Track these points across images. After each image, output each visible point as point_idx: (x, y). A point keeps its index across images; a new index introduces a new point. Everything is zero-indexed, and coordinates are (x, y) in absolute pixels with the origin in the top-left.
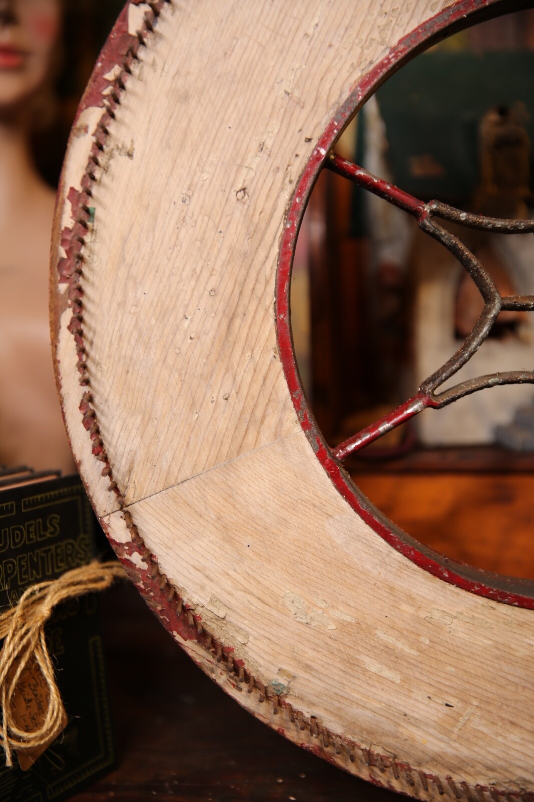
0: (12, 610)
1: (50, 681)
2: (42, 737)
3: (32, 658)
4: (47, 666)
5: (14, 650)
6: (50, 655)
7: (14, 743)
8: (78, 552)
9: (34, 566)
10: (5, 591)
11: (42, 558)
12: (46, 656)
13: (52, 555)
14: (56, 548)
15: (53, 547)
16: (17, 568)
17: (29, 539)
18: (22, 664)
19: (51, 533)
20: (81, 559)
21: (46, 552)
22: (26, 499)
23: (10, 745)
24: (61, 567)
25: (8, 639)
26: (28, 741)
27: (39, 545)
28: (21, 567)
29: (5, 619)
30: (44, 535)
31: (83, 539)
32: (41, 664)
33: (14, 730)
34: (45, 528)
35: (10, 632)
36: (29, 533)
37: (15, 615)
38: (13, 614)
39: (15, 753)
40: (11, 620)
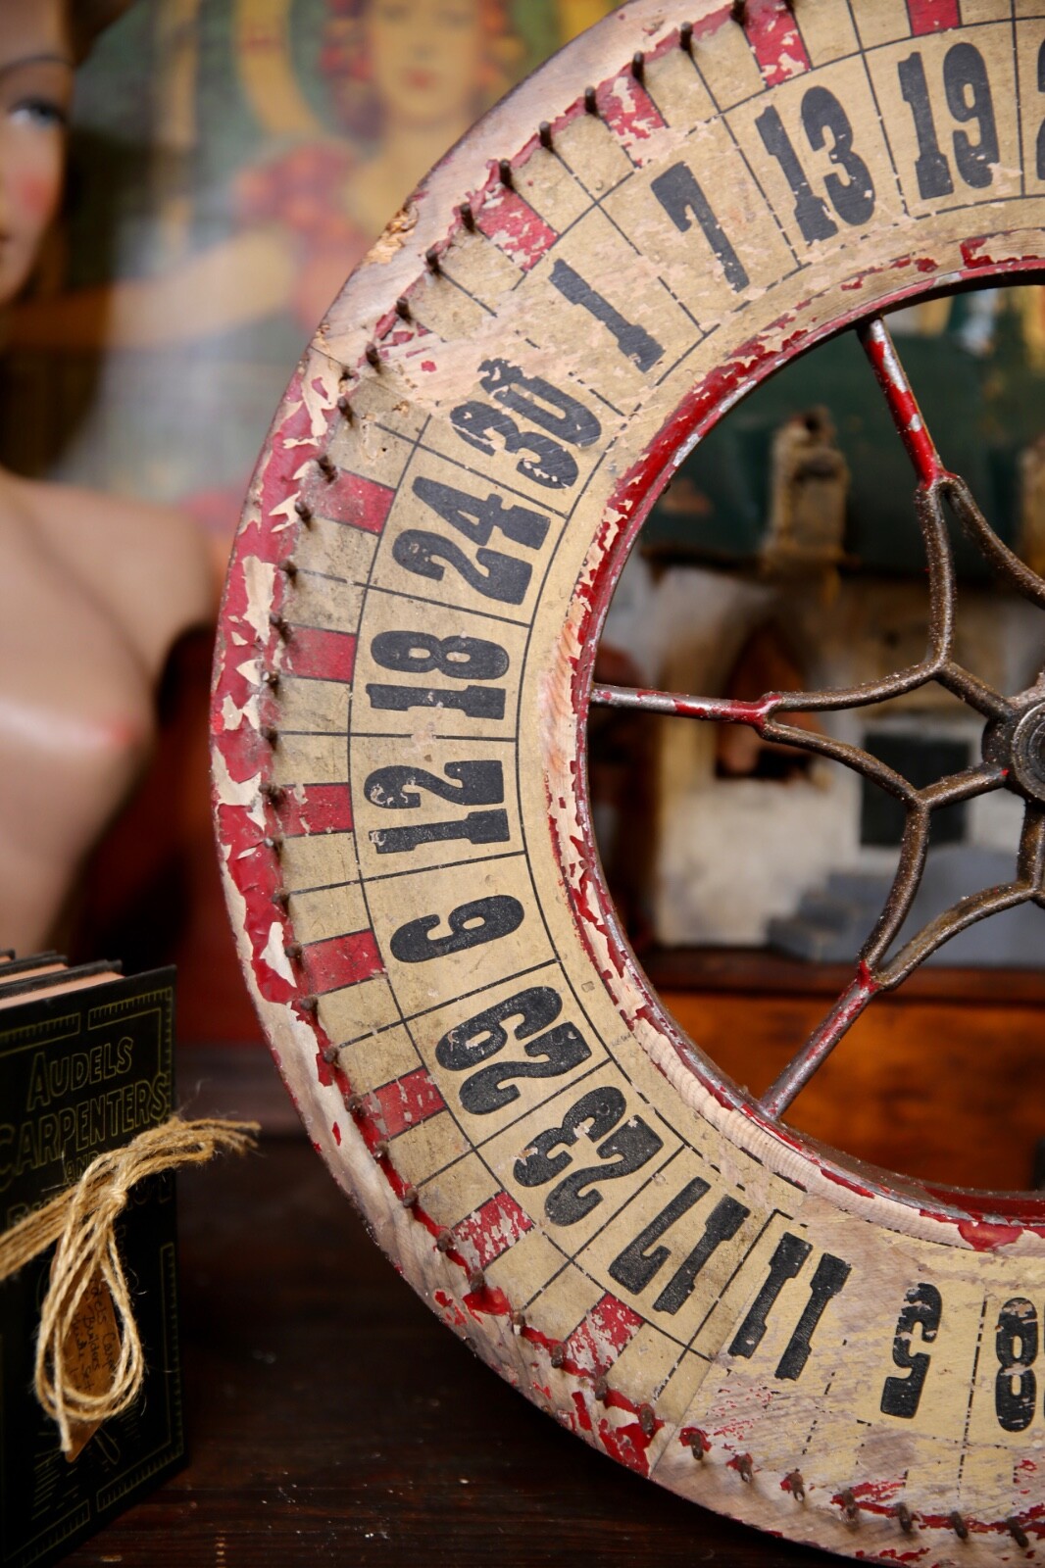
0: (68, 1193)
1: (125, 1310)
2: (113, 1405)
3: (98, 1274)
4: (119, 1286)
5: (76, 1258)
6: (124, 1270)
7: (72, 1413)
8: (153, 1101)
9: (97, 1121)
10: (60, 1160)
11: (108, 1107)
12: (118, 1269)
13: (120, 1103)
14: (128, 1091)
15: (121, 1091)
16: (76, 1124)
17: (95, 1077)
18: (84, 1284)
19: (122, 1068)
20: (157, 1113)
21: (114, 1098)
22: (94, 1010)
23: (68, 1417)
24: (130, 1125)
25: (65, 1241)
26: (92, 1409)
27: (106, 1086)
28: (81, 1121)
29: (61, 1206)
30: (113, 1071)
31: (161, 1079)
32: (110, 1282)
33: (72, 1392)
34: (115, 1060)
35: (69, 1229)
36: (94, 1065)
37: (75, 1200)
38: (71, 1198)
39: (77, 1430)
40: (67, 1209)
